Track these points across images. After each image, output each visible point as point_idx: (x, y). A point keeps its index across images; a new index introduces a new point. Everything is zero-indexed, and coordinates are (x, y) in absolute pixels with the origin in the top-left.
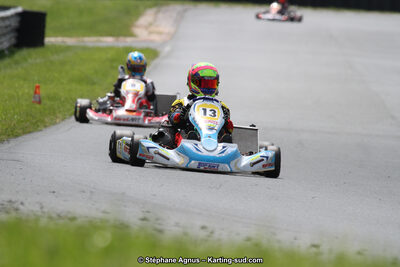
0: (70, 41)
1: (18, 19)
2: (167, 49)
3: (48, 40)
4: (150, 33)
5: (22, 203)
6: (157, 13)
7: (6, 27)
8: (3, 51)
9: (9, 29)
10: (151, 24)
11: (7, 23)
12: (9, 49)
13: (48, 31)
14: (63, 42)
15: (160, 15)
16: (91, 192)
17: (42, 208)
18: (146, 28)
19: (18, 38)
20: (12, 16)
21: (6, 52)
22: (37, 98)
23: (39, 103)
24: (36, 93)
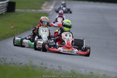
0: (23, 11)
1: (7, 4)
2: (51, 13)
3: (16, 10)
4: (46, 8)
5: (6, 59)
7: (4, 6)
8: (3, 13)
10: (46, 6)
12: (5, 12)
13: (16, 7)
14: (20, 11)
15: (49, 3)
16: (27, 56)
17: (12, 60)
19: (7, 9)
21: (4, 14)
22: (12, 27)
23: (13, 29)
24: (12, 26)
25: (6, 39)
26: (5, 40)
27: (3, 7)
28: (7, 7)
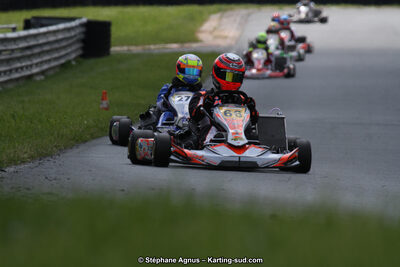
0: (135, 49)
1: (83, 29)
3: (114, 49)
4: (216, 37)
6: (221, 18)
7: (71, 38)
8: (69, 62)
9: (75, 39)
11: (73, 33)
12: (75, 59)
13: (113, 40)
14: (129, 50)
15: (225, 20)
18: (211, 33)
19: (83, 48)
20: (76, 27)
21: (74, 63)
22: (105, 104)
23: (107, 109)
24: (103, 99)
25: (85, 141)
26: (82, 147)
27: (70, 41)
28: (83, 41)
